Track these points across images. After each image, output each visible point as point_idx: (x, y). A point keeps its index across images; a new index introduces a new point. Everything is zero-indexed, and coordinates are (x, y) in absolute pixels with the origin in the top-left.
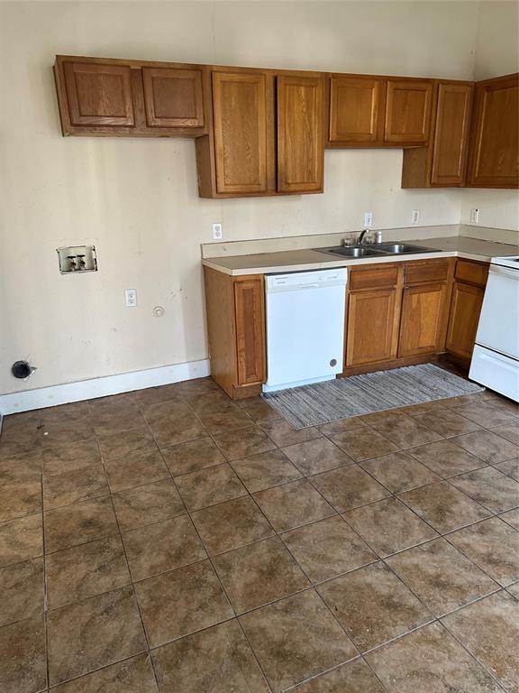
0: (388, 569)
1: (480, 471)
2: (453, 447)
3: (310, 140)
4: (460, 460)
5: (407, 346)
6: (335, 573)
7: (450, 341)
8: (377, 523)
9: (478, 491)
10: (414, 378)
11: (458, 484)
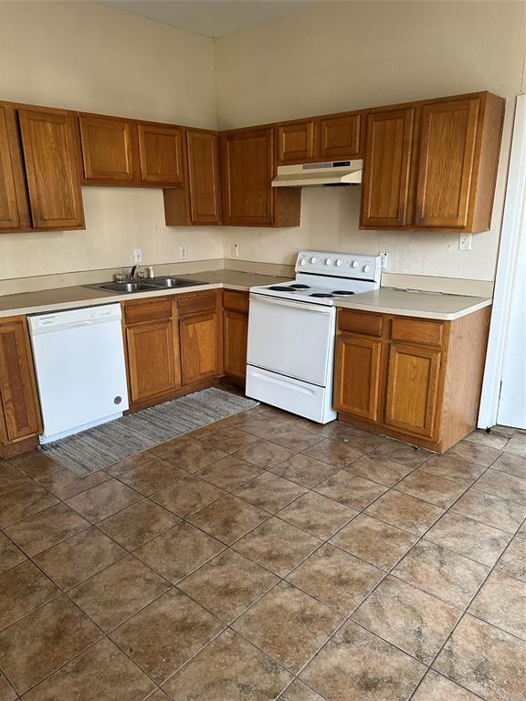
0: (181, 593)
1: (259, 478)
2: (235, 461)
3: (64, 177)
4: (242, 472)
5: (190, 373)
6: (129, 613)
7: (227, 364)
8: (168, 551)
9: (258, 496)
10: (199, 403)
11: (241, 494)
